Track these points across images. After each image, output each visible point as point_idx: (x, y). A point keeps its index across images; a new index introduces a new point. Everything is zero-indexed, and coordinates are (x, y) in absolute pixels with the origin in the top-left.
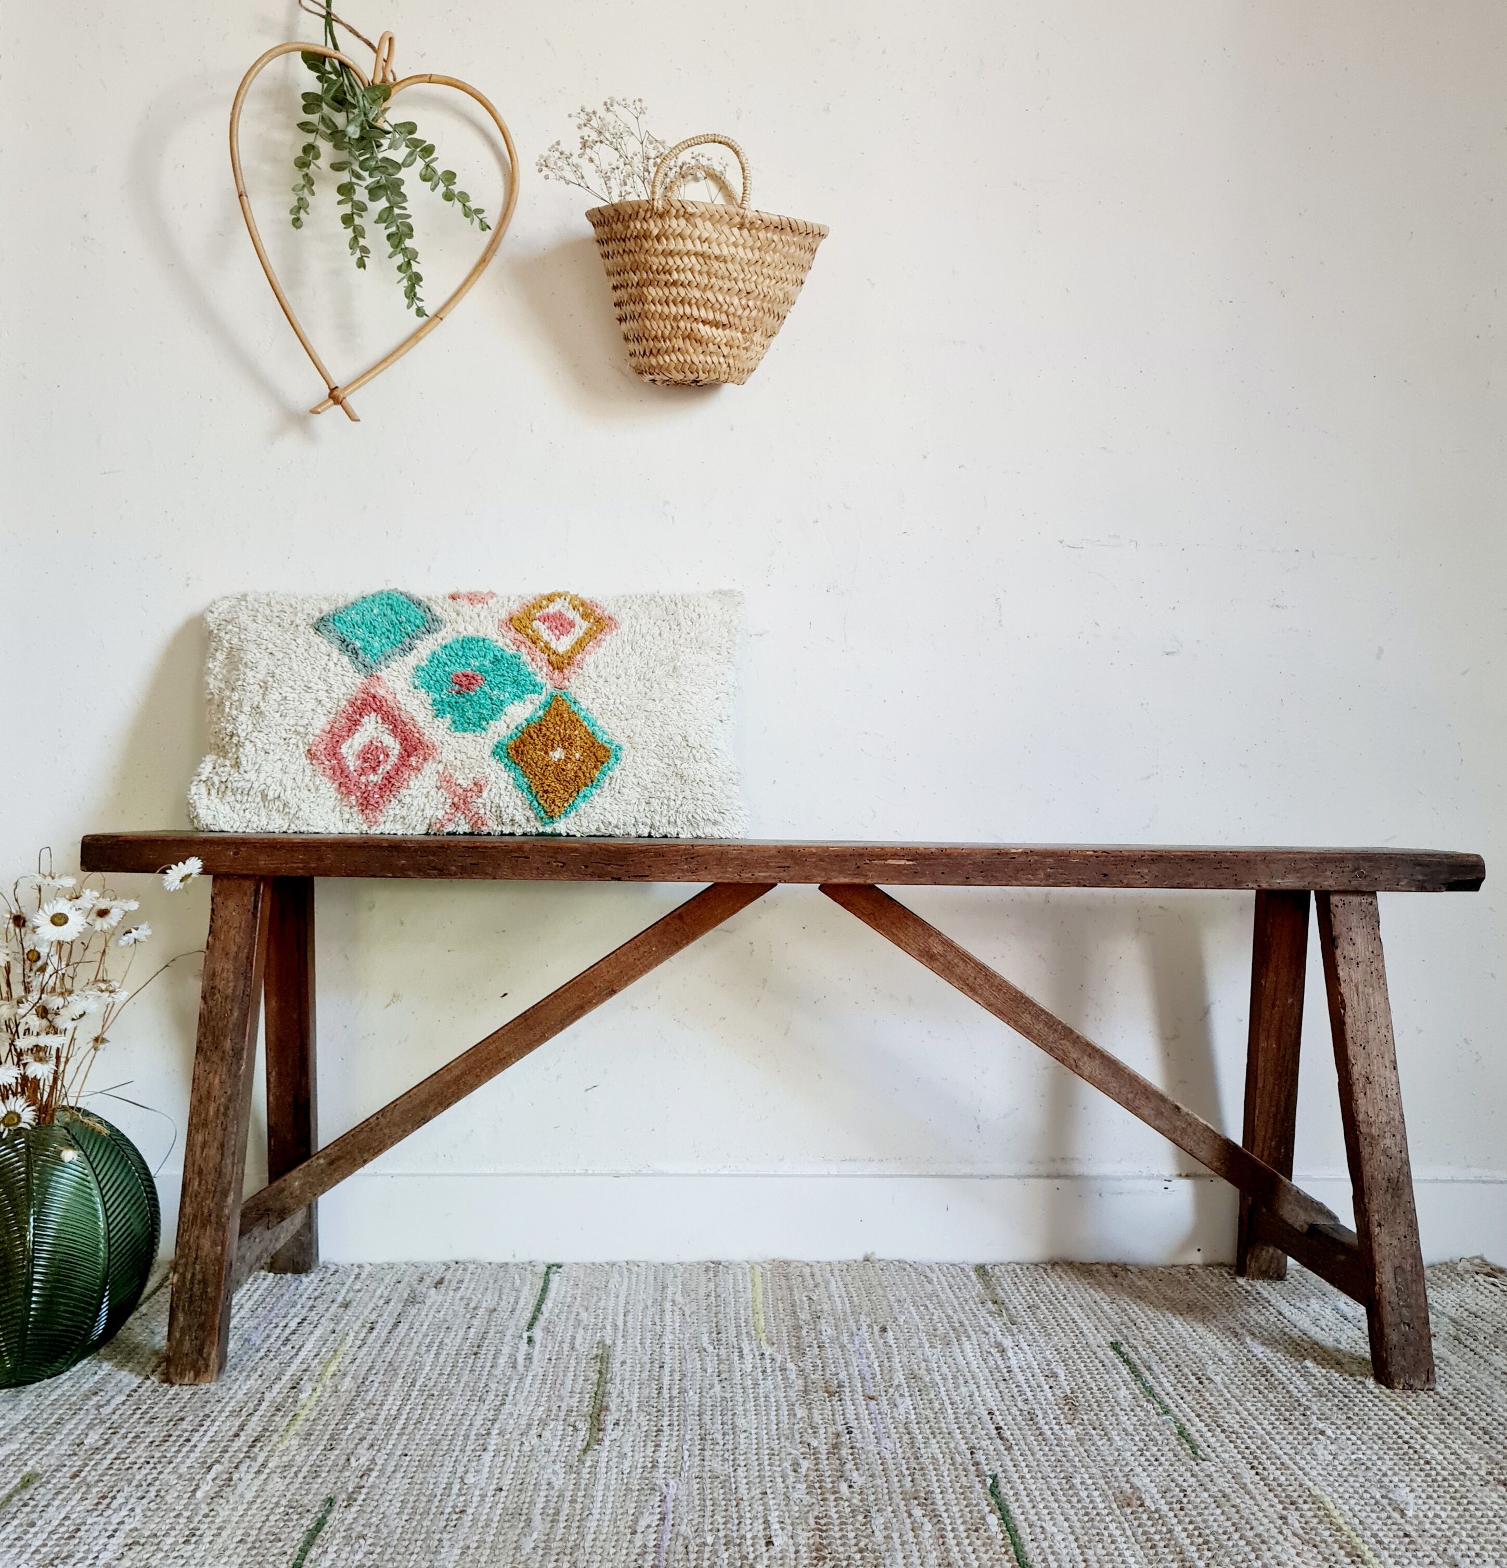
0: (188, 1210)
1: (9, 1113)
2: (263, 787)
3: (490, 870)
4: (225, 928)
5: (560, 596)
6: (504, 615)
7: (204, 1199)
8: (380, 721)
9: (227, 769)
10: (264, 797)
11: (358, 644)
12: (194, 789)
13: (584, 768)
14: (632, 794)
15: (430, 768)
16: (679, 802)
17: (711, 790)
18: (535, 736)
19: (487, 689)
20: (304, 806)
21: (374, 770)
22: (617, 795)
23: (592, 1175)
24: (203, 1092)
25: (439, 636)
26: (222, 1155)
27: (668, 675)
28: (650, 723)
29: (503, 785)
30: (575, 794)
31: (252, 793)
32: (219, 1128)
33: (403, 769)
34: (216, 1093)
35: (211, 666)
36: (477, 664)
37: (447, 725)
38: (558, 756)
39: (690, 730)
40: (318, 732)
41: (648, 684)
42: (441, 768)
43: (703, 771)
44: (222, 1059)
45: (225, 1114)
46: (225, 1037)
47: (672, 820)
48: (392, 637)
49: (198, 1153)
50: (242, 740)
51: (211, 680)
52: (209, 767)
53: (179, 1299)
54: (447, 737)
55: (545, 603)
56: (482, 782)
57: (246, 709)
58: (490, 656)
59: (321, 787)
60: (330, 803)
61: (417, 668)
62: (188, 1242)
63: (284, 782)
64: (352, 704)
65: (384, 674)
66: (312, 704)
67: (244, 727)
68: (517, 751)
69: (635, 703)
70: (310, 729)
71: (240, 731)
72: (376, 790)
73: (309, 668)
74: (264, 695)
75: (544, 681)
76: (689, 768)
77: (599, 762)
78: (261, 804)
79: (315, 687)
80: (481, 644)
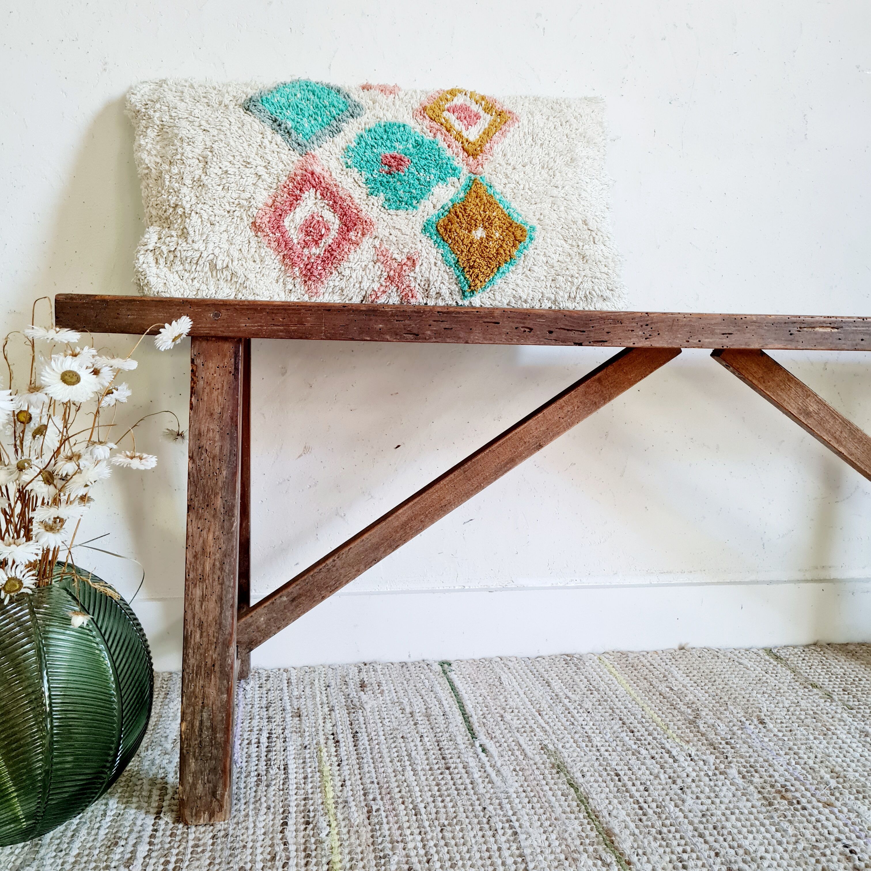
0: (192, 661)
1: (9, 579)
2: (211, 257)
3: (462, 335)
4: (207, 390)
5: (460, 92)
6: (417, 106)
7: (207, 650)
8: (319, 197)
9: (175, 239)
10: (213, 267)
11: (290, 124)
12: (141, 259)
13: (504, 245)
14: (540, 271)
15: (367, 242)
16: (580, 280)
17: (605, 270)
18: (460, 215)
19: (413, 170)
20: (251, 276)
21: (317, 243)
22: (528, 273)
23: (468, 590)
24: (198, 548)
25: (363, 120)
26: (221, 607)
27: (567, 165)
28: (555, 207)
29: (433, 261)
30: (495, 270)
31: (200, 262)
32: (216, 583)
33: (344, 243)
34: (211, 548)
35: (142, 142)
36: (401, 147)
37: (381, 202)
38: (479, 235)
39: (588, 214)
40: (260, 205)
41: (551, 173)
42: (377, 243)
43: (600, 252)
44: (214, 516)
45: (222, 569)
46: (216, 494)
47: (572, 295)
48: (320, 119)
49: (197, 606)
50: (187, 211)
51: (144, 156)
52: (155, 238)
53: (189, 745)
54: (382, 215)
55: (449, 96)
56: (415, 257)
57: (188, 181)
58: (412, 141)
59: (267, 258)
60: (275, 274)
61: (347, 149)
62: (194, 692)
63: (231, 252)
64: (292, 180)
65: (318, 152)
66: (252, 179)
67: (188, 198)
68: (446, 229)
69: (541, 189)
70: (253, 202)
71: (184, 203)
72: (319, 262)
73: (245, 145)
74: (204, 168)
75: (461, 165)
76: (589, 250)
77: (517, 241)
78: (209, 273)
79: (254, 163)
80: (402, 129)
